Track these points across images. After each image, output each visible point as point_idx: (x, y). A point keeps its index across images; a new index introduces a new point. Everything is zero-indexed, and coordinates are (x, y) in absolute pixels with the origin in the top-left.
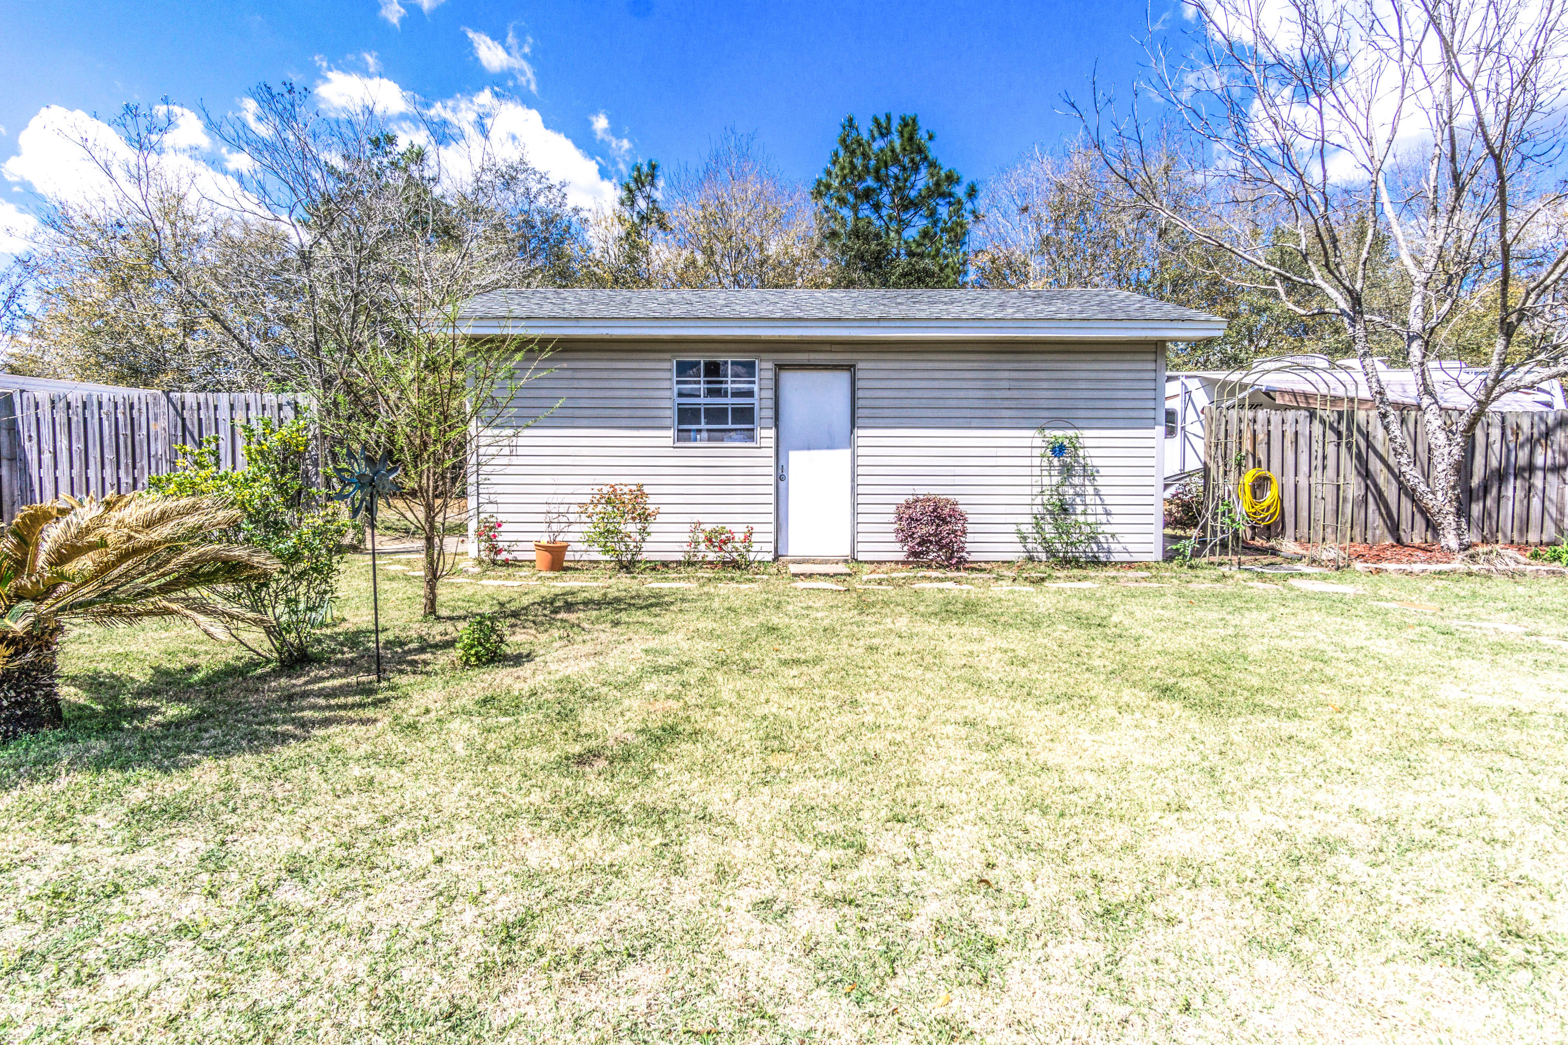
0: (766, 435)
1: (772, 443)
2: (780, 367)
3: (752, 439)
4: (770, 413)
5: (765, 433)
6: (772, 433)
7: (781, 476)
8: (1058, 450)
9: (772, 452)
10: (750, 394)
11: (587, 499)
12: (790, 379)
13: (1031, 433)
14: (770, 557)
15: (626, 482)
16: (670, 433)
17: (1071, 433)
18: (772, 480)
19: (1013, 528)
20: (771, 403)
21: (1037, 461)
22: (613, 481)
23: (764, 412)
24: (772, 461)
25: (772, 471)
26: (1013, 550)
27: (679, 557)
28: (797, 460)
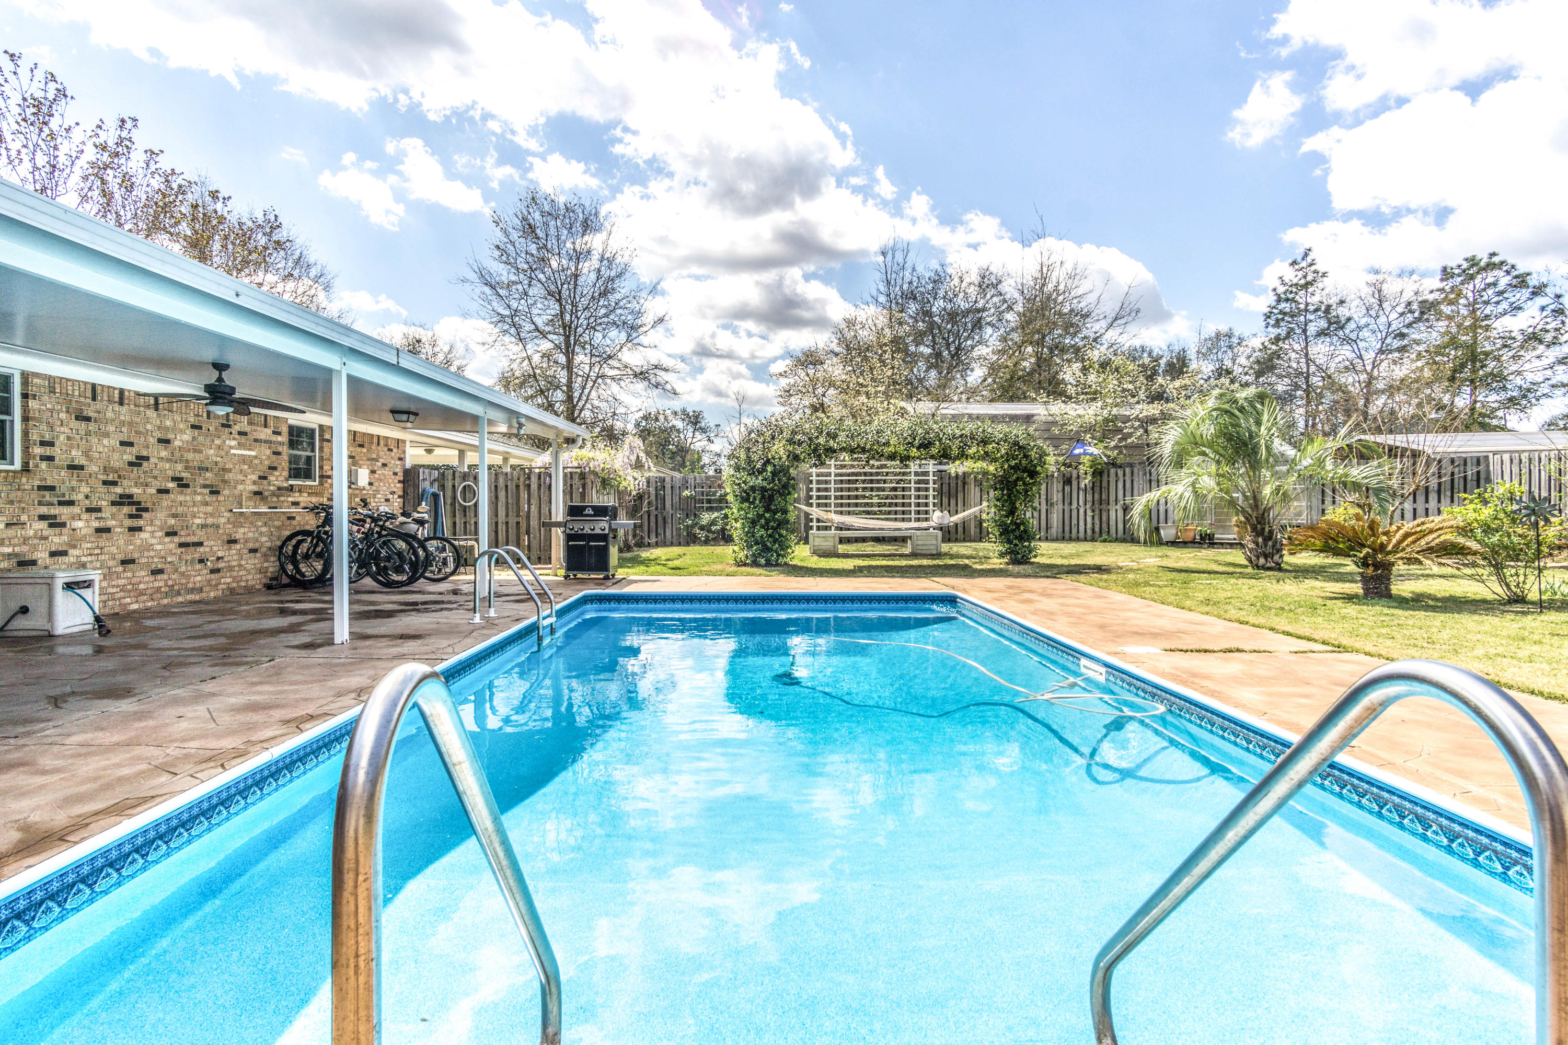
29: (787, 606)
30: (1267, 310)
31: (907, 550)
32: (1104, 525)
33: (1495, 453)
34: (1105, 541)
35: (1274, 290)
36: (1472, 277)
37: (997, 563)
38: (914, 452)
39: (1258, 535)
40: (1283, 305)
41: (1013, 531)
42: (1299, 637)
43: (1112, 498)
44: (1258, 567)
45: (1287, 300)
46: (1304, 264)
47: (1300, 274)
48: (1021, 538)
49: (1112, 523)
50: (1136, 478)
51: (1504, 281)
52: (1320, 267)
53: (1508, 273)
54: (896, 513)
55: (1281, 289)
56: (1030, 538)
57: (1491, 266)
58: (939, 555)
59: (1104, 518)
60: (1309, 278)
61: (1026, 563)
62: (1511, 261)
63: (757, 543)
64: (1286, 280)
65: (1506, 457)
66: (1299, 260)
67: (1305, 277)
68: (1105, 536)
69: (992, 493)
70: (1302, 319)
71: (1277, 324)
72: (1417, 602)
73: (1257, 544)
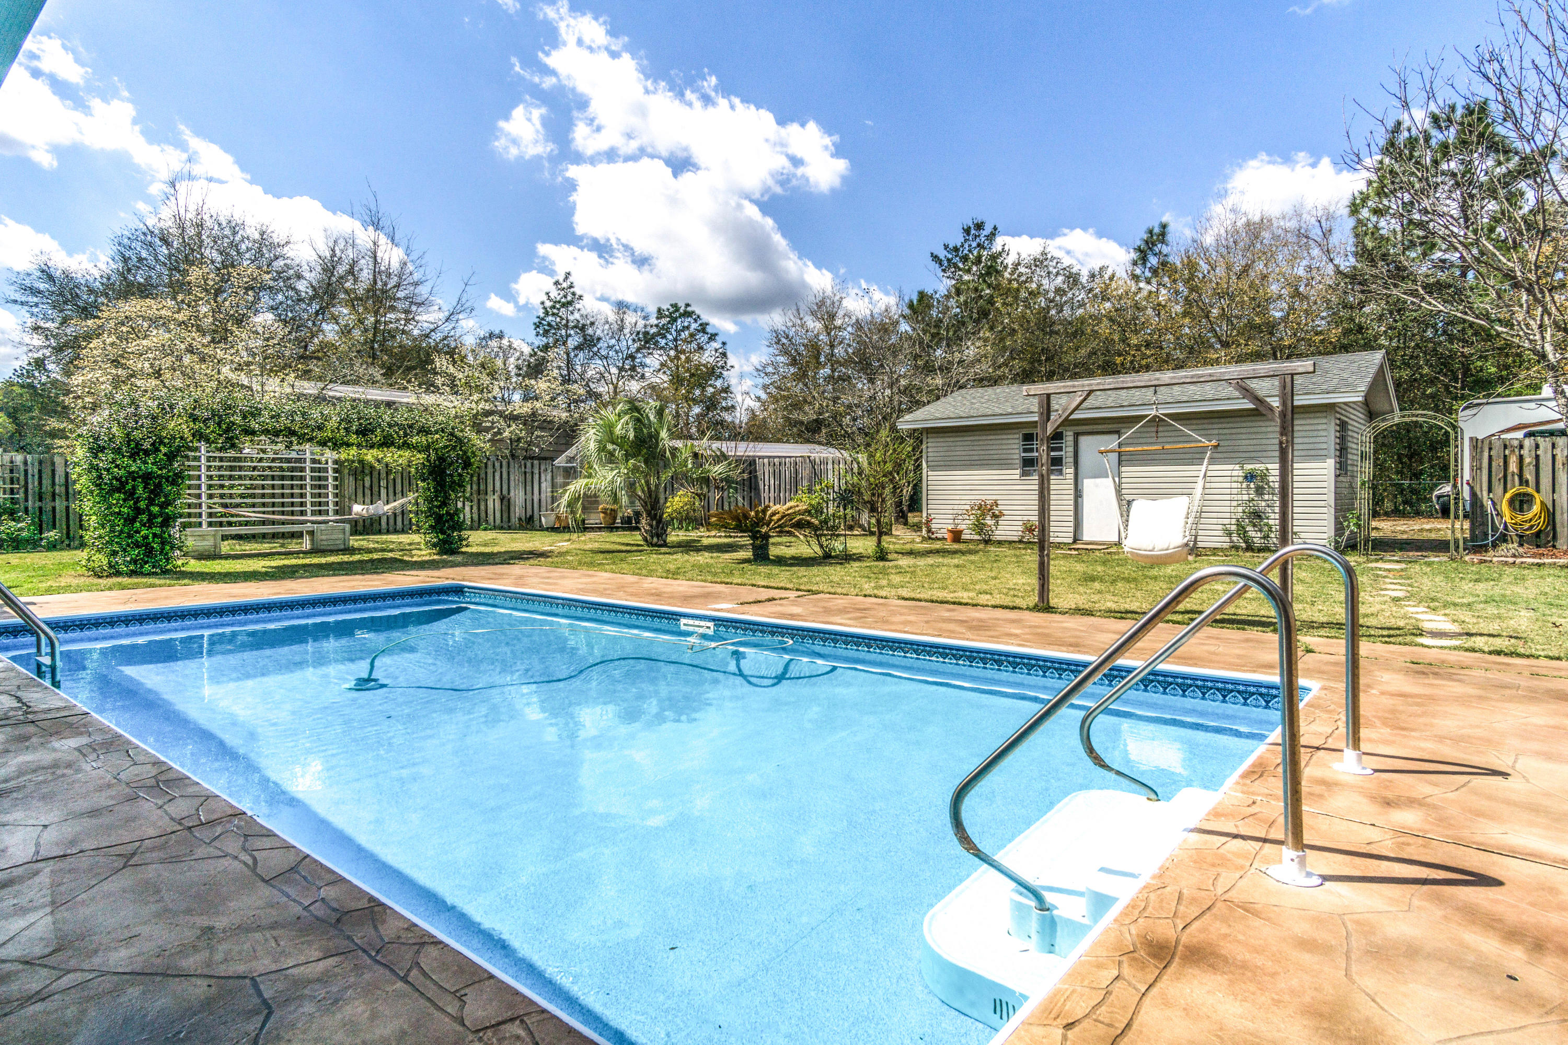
0: (1069, 471)
1: (1072, 476)
2: (1077, 435)
3: (1061, 474)
4: (1072, 460)
5: (1068, 471)
6: (1072, 470)
7: (1078, 495)
8: (1250, 477)
9: (1072, 481)
10: (1060, 449)
11: (968, 507)
12: (1084, 441)
13: (1231, 467)
14: (1071, 541)
15: (989, 498)
16: (1018, 472)
17: (1262, 467)
18: (1072, 497)
19: (1220, 527)
20: (1072, 454)
21: (1235, 485)
22: (983, 498)
23: (1069, 459)
24: (1072, 487)
25: (1072, 492)
26: (1221, 541)
27: (1016, 539)
28: (1088, 485)
29: (277, 614)
30: (537, 320)
31: (306, 544)
32: (483, 515)
33: (760, 457)
34: (485, 529)
35: (543, 303)
36: (675, 320)
37: (425, 554)
38: (353, 438)
39: (652, 519)
40: (550, 318)
41: (447, 521)
42: (777, 588)
43: (490, 488)
44: (653, 545)
45: (553, 314)
46: (565, 285)
47: (562, 293)
48: (453, 528)
49: (490, 511)
50: (512, 470)
51: (694, 326)
52: (578, 293)
53: (696, 321)
54: (273, 505)
55: (548, 304)
56: (459, 526)
57: (687, 314)
58: (351, 551)
59: (482, 507)
60: (569, 298)
61: (459, 553)
62: (697, 312)
63: (137, 545)
64: (552, 296)
65: (766, 461)
66: (561, 281)
67: (565, 297)
68: (484, 526)
69: (421, 484)
70: (563, 332)
71: (546, 332)
72: (780, 561)
73: (651, 526)
